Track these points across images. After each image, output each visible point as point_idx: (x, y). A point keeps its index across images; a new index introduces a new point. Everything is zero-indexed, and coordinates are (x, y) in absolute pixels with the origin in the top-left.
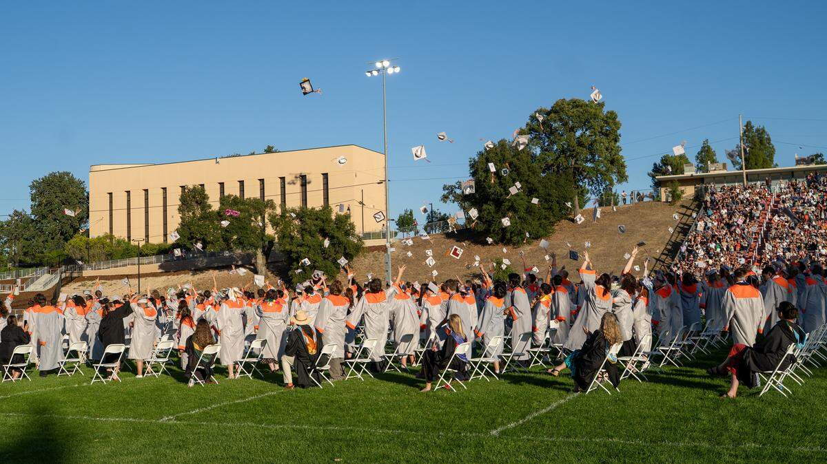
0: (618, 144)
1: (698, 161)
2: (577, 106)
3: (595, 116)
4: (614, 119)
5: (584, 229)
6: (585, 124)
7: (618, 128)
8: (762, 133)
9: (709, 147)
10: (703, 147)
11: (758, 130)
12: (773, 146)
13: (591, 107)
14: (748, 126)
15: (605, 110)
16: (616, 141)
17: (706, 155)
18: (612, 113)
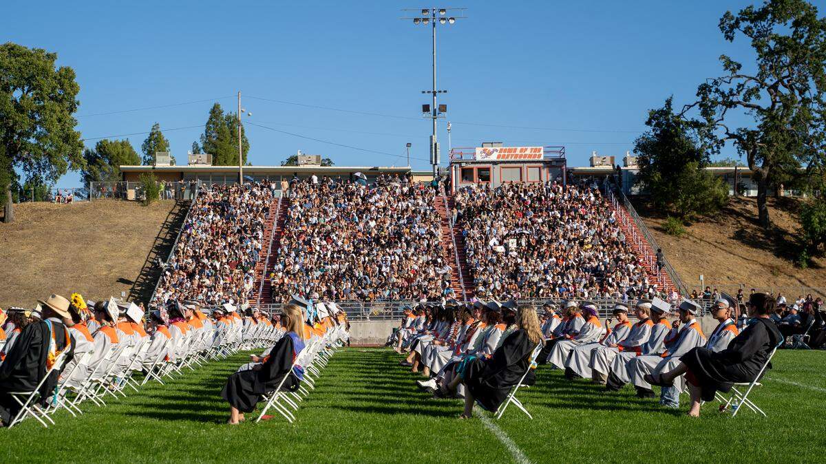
0: (73, 115)
1: (146, 152)
2: (15, 56)
3: (45, 72)
4: (71, 78)
5: (20, 232)
6: (29, 81)
7: (75, 93)
8: (234, 122)
9: (159, 134)
10: (152, 134)
11: (229, 118)
12: (246, 140)
13: (38, 58)
14: (215, 112)
15: (57, 65)
16: (71, 110)
17: (155, 143)
18: (67, 70)
